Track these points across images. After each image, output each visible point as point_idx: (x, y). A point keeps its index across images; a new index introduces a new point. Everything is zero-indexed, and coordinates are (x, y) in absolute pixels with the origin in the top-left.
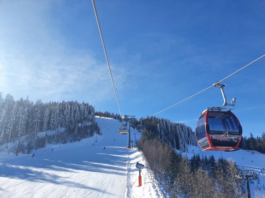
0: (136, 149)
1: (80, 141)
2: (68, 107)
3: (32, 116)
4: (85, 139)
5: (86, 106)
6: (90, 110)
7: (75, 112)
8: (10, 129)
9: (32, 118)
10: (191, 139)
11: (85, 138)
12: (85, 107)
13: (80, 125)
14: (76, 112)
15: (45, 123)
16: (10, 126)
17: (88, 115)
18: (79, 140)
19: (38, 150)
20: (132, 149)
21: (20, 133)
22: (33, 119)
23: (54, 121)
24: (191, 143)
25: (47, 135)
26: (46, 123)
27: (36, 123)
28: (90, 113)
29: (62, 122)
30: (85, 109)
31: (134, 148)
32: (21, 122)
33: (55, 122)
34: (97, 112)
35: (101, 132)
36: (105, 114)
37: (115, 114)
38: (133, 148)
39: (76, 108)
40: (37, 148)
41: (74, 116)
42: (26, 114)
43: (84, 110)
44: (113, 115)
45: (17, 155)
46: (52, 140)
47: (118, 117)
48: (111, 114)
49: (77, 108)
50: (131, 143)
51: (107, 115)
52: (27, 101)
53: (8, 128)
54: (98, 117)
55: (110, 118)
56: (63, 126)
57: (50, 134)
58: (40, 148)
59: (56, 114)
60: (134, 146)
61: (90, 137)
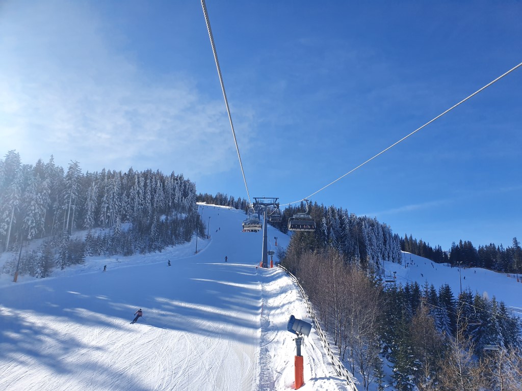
0: (280, 271)
1: (162, 250)
2: (139, 182)
3: (59, 198)
4: (173, 247)
5: (177, 180)
6: (186, 188)
7: (154, 191)
8: (8, 223)
9: (59, 201)
10: (390, 249)
11: (173, 244)
12: (176, 182)
13: (163, 217)
14: (155, 193)
15: (89, 213)
16: (7, 216)
17: (182, 198)
18: (160, 249)
19: (67, 269)
20: (270, 269)
21: (32, 233)
22: (62, 203)
23: (108, 208)
24: (388, 258)
25: (91, 236)
26: (91, 212)
27: (67, 210)
28: (185, 194)
29: (126, 212)
30: (176, 187)
31: (275, 267)
32: (33, 208)
33: (111, 211)
34: (202, 195)
35: (206, 233)
36: (216, 198)
37: (236, 200)
38: (272, 267)
39: (156, 184)
40: (65, 264)
41: (151, 200)
42: (45, 191)
43: (174, 189)
44: (232, 201)
45: (15, 280)
46: (101, 247)
47: (241, 205)
48: (229, 199)
49: (159, 184)
50: (269, 257)
51: (221, 200)
52: (50, 165)
53: (4, 222)
54: (204, 204)
55: (228, 207)
56: (128, 219)
57: (96, 235)
58: (73, 265)
59: (114, 195)
60: (274, 262)
61: (184, 243)
